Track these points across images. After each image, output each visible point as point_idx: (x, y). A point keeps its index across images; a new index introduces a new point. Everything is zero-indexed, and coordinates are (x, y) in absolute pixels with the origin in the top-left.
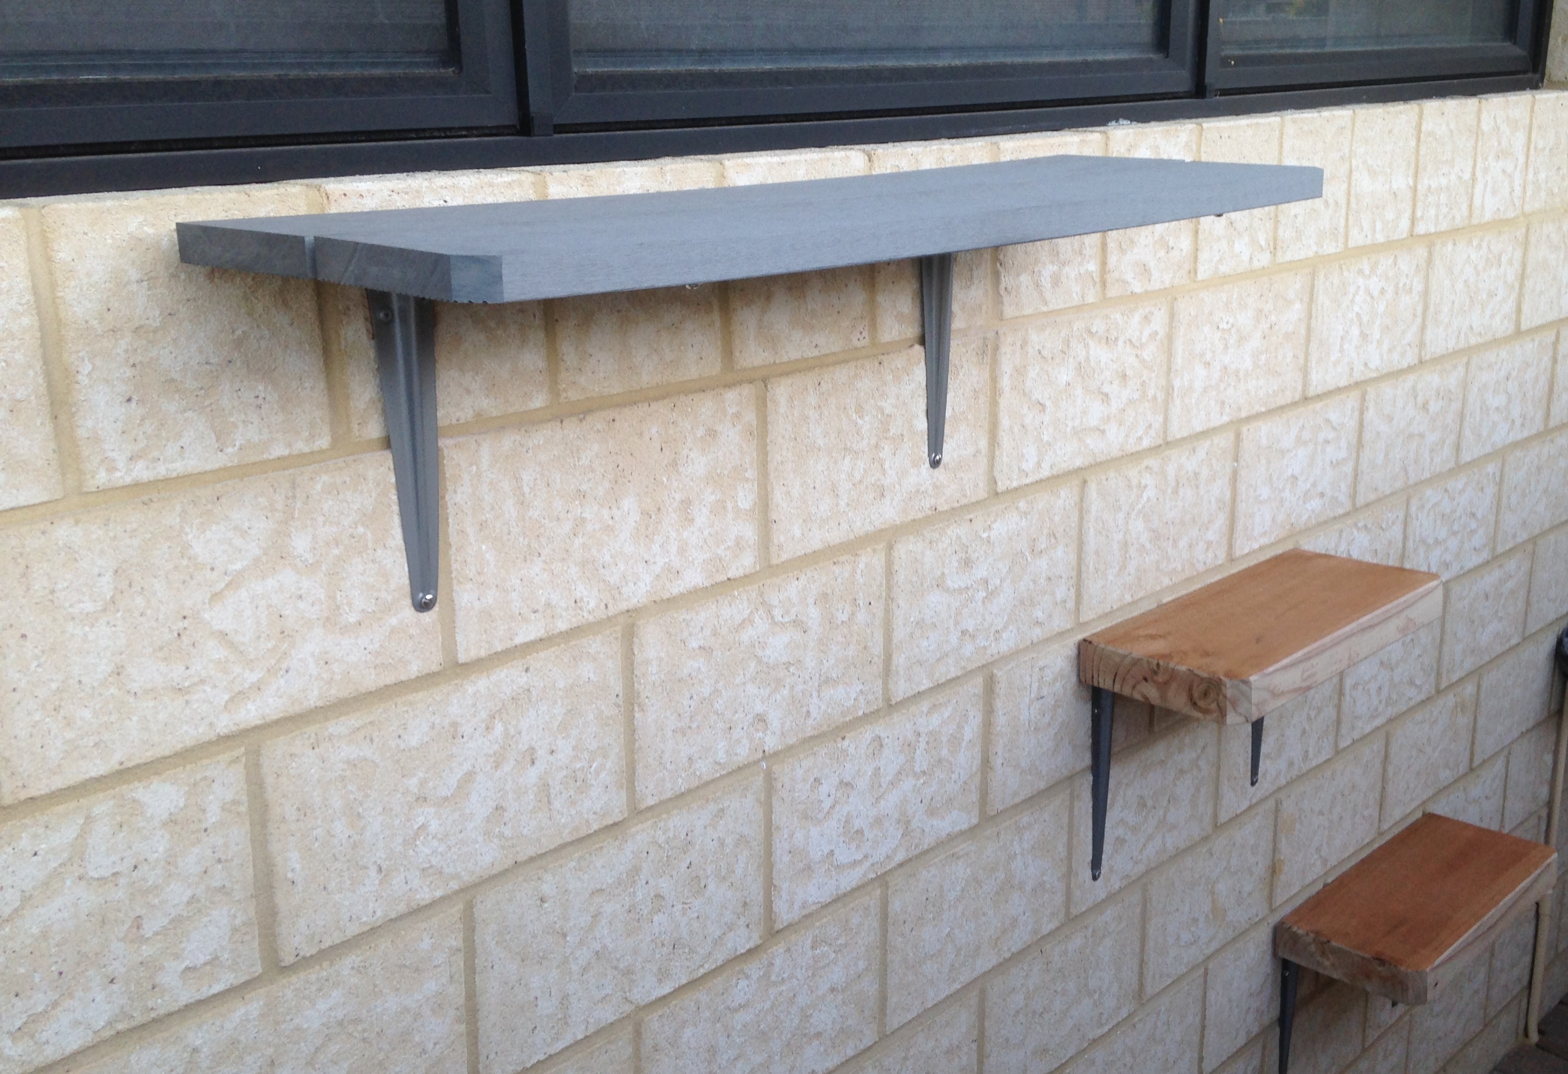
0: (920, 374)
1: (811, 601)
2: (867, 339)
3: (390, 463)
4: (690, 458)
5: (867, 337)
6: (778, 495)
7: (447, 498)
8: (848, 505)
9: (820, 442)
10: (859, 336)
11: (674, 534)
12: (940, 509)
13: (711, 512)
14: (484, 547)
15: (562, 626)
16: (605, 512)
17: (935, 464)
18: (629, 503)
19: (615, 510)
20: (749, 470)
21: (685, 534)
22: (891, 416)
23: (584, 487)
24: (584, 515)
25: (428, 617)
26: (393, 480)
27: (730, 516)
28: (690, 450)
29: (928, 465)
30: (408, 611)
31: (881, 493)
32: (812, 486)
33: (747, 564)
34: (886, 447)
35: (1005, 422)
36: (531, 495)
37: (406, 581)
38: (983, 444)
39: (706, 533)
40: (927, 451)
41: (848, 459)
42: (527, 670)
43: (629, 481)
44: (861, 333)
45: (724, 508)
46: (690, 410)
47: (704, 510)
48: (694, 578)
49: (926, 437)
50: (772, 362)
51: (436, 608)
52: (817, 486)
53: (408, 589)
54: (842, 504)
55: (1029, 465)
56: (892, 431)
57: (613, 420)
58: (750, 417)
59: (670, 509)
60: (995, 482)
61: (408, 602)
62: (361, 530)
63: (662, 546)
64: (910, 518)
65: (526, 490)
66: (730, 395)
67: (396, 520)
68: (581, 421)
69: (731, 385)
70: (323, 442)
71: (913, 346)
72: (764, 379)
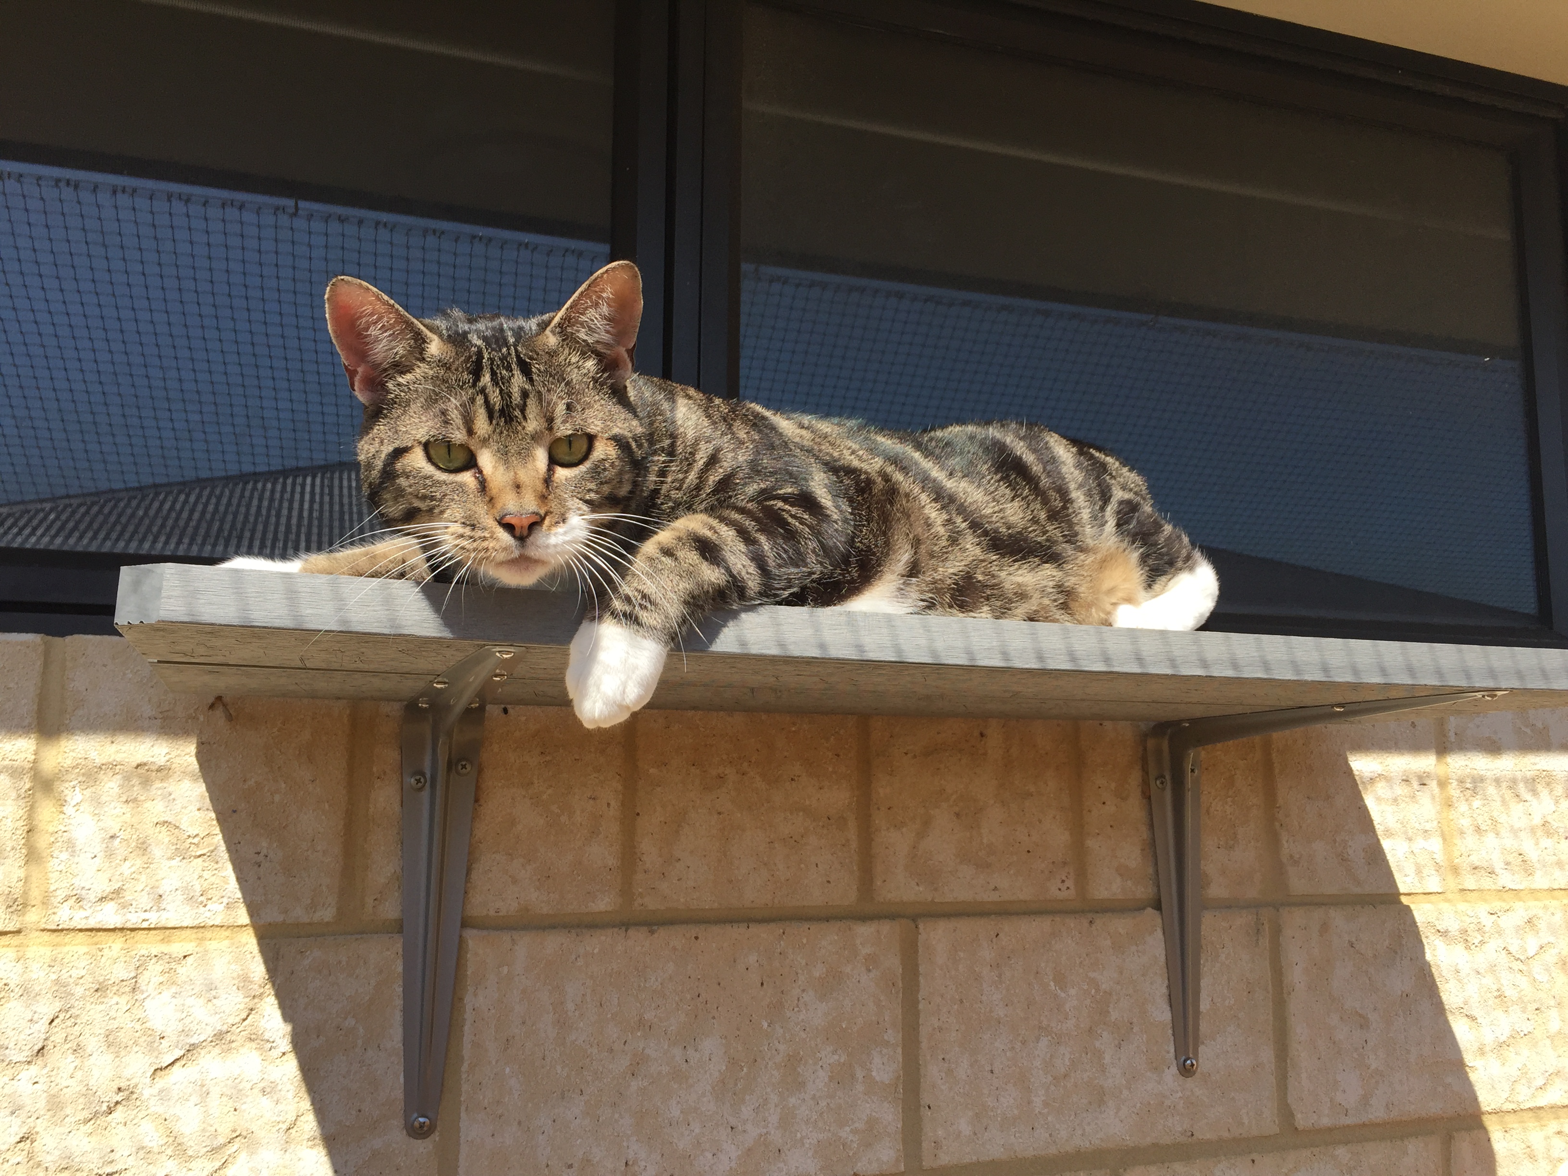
0: (1156, 947)
2: (1072, 891)
3: (399, 947)
4: (802, 1000)
5: (1072, 887)
6: (933, 1072)
7: (466, 1001)
8: (1046, 1104)
9: (1001, 1012)
10: (1060, 885)
11: (774, 1098)
12: (1198, 1135)
13: (831, 1079)
14: (508, 1070)
16: (677, 1052)
17: (1186, 1071)
18: (710, 1045)
19: (690, 1052)
20: (890, 1031)
21: (792, 1101)
22: (1110, 994)
23: (649, 1016)
24: (648, 1051)
25: (422, 1147)
26: (400, 969)
27: (860, 1088)
28: (803, 991)
29: (1174, 1069)
30: (397, 1135)
31: (1099, 1098)
32: (988, 1068)
33: (885, 1159)
34: (1105, 1034)
35: (1303, 1032)
36: (577, 1013)
37: (399, 1094)
38: (1267, 1055)
39: (823, 1104)
40: (1172, 1050)
41: (1044, 1042)
43: (714, 1018)
44: (1063, 881)
45: (853, 1076)
46: (805, 941)
47: (821, 1073)
49: (1170, 1032)
50: (930, 899)
51: (436, 1136)
52: (996, 1071)
53: (400, 1105)
54: (1038, 1101)
55: (1349, 1100)
56: (1114, 1015)
57: (696, 938)
58: (893, 962)
59: (770, 1063)
60: (1292, 1115)
61: (397, 1122)
62: (351, 1022)
63: (756, 1110)
64: (1149, 1140)
65: (570, 1006)
66: (864, 931)
67: (398, 1017)
68: (652, 932)
69: (864, 918)
70: (327, 914)
71: (1144, 909)
72: (914, 919)
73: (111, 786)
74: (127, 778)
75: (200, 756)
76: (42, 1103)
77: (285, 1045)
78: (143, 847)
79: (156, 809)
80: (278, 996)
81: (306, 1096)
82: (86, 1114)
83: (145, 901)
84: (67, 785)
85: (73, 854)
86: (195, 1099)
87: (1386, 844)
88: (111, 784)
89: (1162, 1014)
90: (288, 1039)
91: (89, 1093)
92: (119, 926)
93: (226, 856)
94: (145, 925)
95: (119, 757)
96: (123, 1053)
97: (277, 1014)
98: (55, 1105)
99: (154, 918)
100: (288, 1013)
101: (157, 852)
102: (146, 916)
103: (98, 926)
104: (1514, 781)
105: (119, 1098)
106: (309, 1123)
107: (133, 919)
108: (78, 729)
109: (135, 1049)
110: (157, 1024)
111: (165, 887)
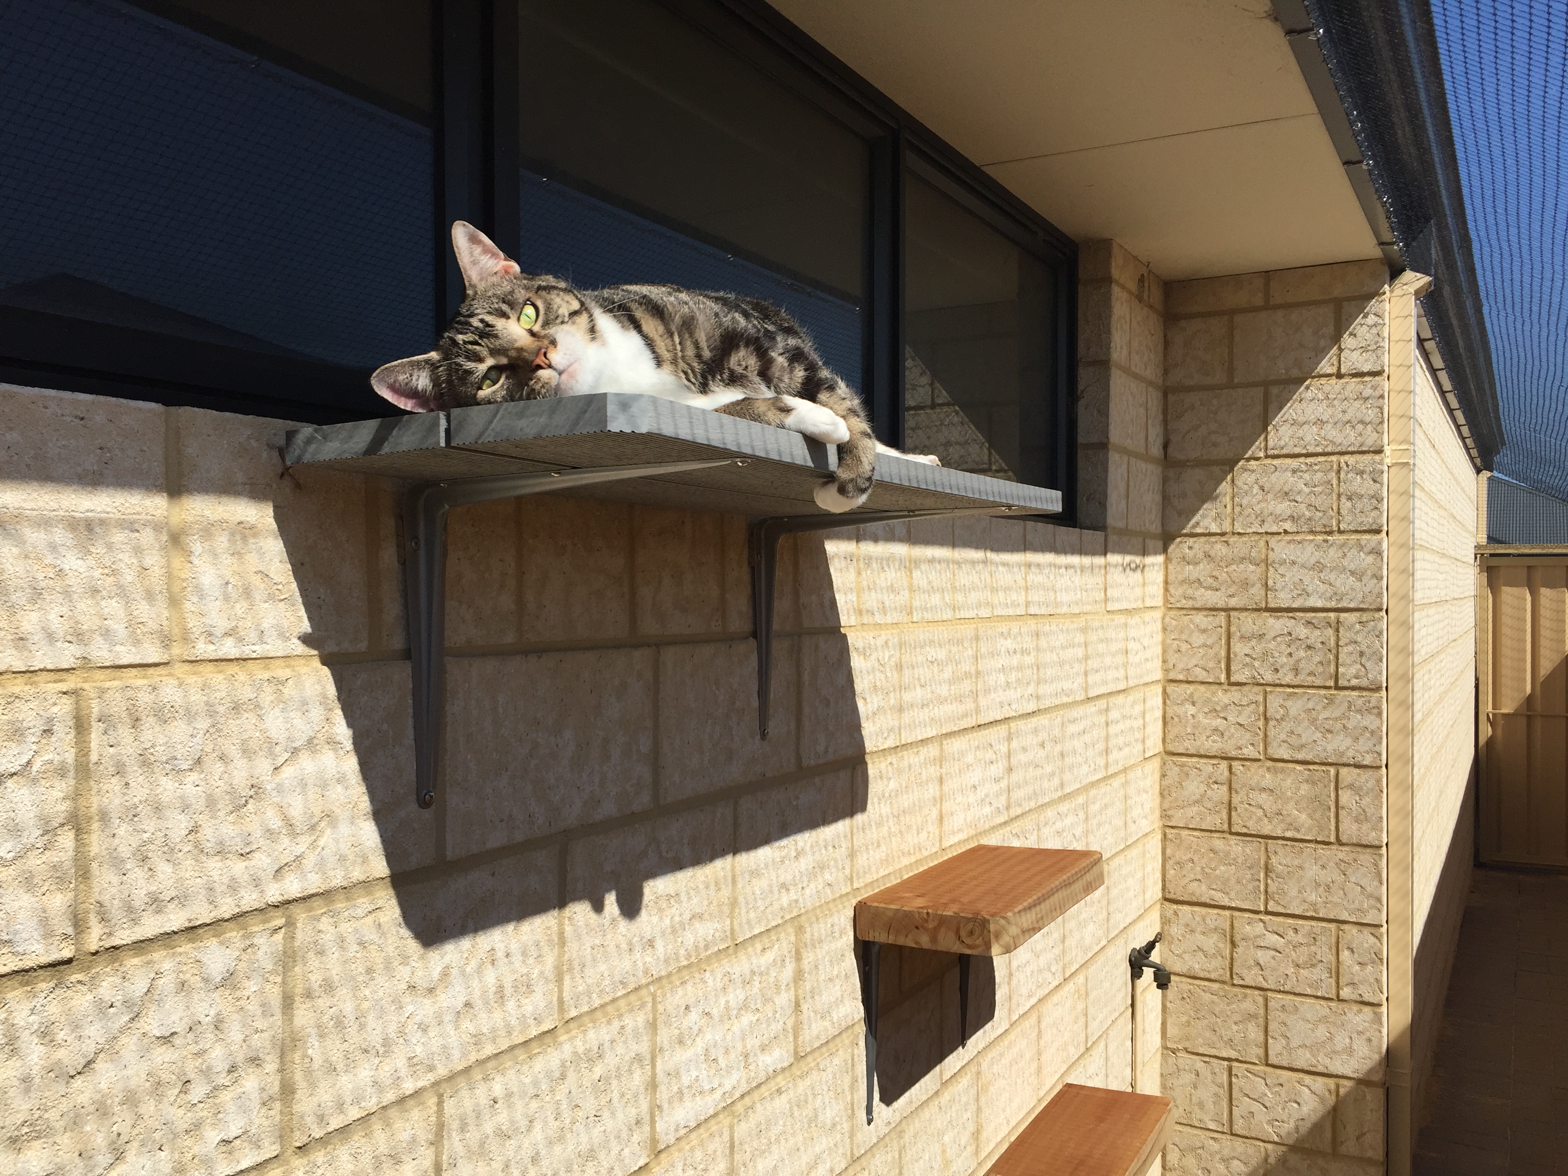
0: (753, 661)
1: (685, 841)
2: (721, 628)
3: (409, 670)
4: (609, 703)
5: (721, 625)
6: (665, 745)
7: (447, 708)
8: (709, 762)
10: (716, 624)
11: (597, 767)
12: (767, 775)
13: (622, 752)
14: (469, 757)
15: (519, 837)
16: (552, 739)
17: (764, 735)
18: (568, 734)
19: (559, 739)
20: (647, 721)
21: (605, 768)
22: (736, 692)
24: (538, 740)
25: (427, 814)
26: (411, 686)
27: (635, 758)
28: (610, 697)
29: (759, 736)
30: (413, 807)
31: (731, 756)
32: (687, 741)
33: (644, 802)
34: (733, 717)
35: (807, 710)
36: (504, 715)
37: (413, 777)
38: (793, 725)
39: (618, 770)
40: (758, 725)
41: (710, 723)
42: (493, 874)
43: (569, 715)
44: (717, 622)
45: (631, 750)
46: (609, 662)
47: (617, 749)
48: (609, 809)
49: (758, 713)
50: (663, 633)
51: (433, 807)
52: (690, 742)
53: (414, 786)
54: (706, 760)
55: (821, 749)
56: (737, 705)
57: (561, 661)
58: (649, 675)
59: (595, 745)
60: (801, 759)
61: (413, 797)
62: (385, 727)
63: (589, 776)
64: (748, 779)
65: (501, 710)
66: (637, 654)
67: (410, 722)
68: (539, 657)
69: (637, 646)
70: (363, 646)
71: (747, 638)
72: (657, 645)
73: (222, 541)
74: (232, 534)
75: (278, 518)
76: (203, 801)
77: (349, 745)
78: (247, 592)
79: (252, 561)
80: (343, 709)
81: (362, 783)
82: (230, 808)
83: (253, 636)
84: (191, 538)
85: (202, 597)
86: (298, 790)
87: (837, 597)
88: (222, 539)
89: (755, 703)
90: (351, 741)
91: (232, 792)
92: (238, 656)
93: (300, 600)
94: (254, 655)
95: (226, 516)
96: (253, 757)
97: (343, 722)
98: (211, 803)
99: (260, 650)
100: (351, 723)
101: (258, 596)
102: (254, 648)
103: (224, 657)
104: (882, 559)
105: (252, 793)
106: (365, 804)
107: (247, 651)
108: (196, 490)
109: (261, 754)
110: (274, 734)
111: (265, 625)
